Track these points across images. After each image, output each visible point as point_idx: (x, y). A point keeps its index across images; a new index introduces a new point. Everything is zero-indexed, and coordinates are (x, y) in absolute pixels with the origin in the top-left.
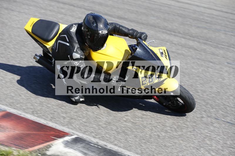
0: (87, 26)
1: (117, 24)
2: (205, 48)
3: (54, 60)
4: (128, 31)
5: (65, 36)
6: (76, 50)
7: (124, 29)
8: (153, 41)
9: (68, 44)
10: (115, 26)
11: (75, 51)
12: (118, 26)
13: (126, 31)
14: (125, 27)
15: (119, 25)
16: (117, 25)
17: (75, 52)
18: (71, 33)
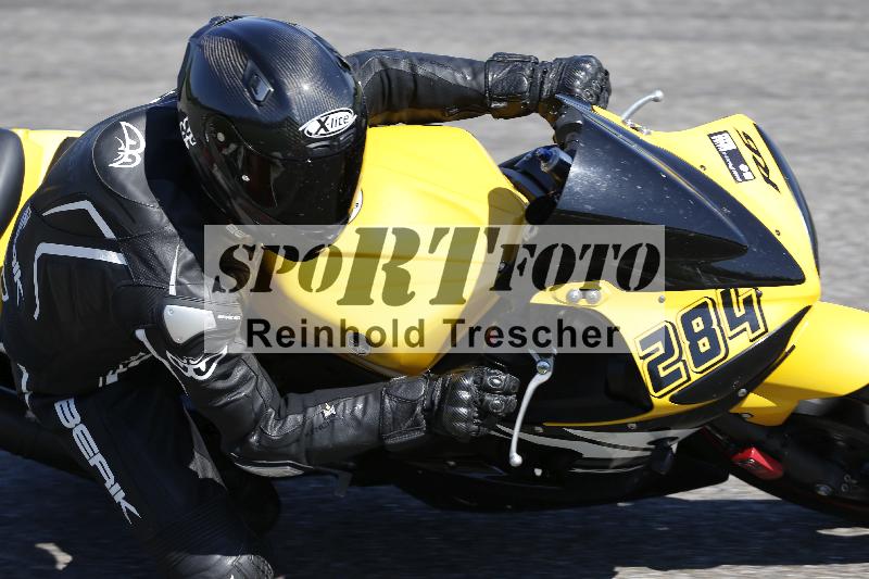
0: (213, 112)
1: (395, 55)
2: (815, 65)
3: (26, 376)
4: (475, 76)
5: (86, 205)
6: (178, 283)
7: (444, 74)
8: (656, 100)
9: (114, 258)
10: (387, 70)
11: (172, 291)
12: (403, 66)
13: (463, 78)
14: (451, 59)
15: (407, 55)
16: (396, 61)
17: (173, 300)
18: (122, 177)
